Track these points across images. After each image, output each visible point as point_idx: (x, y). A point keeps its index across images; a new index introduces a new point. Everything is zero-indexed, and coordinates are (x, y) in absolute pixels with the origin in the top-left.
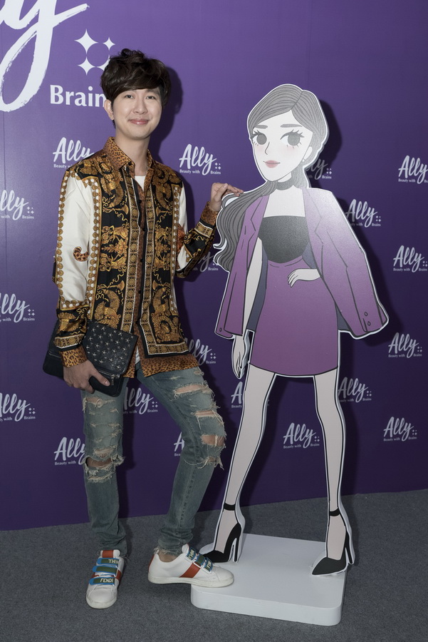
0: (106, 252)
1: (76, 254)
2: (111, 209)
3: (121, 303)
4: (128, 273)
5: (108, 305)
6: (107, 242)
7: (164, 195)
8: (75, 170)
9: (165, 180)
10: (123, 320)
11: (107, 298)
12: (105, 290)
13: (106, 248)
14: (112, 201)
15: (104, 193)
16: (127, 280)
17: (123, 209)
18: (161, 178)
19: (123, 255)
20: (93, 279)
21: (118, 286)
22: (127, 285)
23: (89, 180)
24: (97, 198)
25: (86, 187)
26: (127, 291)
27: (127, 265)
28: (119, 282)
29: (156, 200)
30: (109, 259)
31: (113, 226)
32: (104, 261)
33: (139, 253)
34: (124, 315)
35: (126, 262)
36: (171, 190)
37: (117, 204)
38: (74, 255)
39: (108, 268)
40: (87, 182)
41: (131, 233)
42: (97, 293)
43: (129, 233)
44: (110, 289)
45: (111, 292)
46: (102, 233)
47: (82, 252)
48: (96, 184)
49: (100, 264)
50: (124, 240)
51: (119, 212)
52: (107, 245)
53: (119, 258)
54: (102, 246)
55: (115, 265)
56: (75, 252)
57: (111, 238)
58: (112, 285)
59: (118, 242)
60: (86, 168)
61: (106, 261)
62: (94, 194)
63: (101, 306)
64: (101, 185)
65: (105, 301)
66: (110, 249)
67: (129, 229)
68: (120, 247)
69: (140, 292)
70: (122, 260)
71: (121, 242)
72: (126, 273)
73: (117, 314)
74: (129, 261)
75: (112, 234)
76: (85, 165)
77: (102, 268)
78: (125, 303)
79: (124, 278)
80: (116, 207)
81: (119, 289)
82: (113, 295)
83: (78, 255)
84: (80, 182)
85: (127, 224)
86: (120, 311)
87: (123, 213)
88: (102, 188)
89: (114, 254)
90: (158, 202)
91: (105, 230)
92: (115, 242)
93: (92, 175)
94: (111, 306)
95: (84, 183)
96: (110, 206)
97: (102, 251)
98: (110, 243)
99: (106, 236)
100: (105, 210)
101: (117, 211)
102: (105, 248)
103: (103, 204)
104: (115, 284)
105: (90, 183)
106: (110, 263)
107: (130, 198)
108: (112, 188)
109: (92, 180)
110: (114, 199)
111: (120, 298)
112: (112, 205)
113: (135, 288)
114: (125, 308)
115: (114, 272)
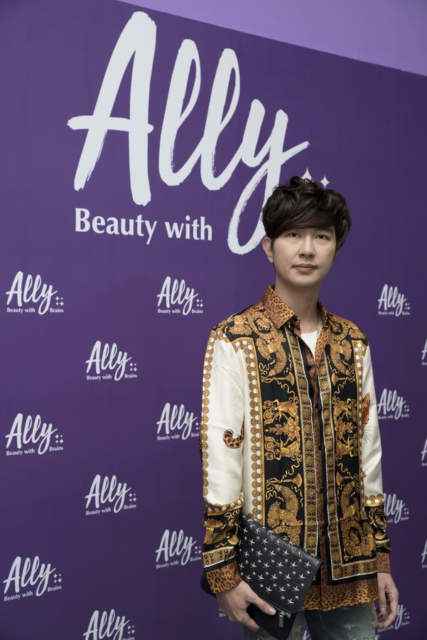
0: (272, 434)
1: (227, 439)
2: (271, 377)
3: (300, 505)
4: (304, 464)
5: (283, 506)
6: (271, 421)
7: (342, 356)
8: (223, 330)
9: (343, 336)
10: (306, 528)
11: (282, 496)
12: (277, 486)
13: (272, 429)
14: (272, 367)
15: (260, 359)
16: (305, 473)
17: (287, 378)
18: (337, 333)
19: (295, 439)
20: (259, 471)
21: (294, 481)
22: (305, 480)
23: (241, 342)
24: (252, 365)
25: (236, 351)
26: (306, 489)
27: (301, 453)
28: (294, 476)
29: (332, 364)
30: (278, 444)
31: (277, 401)
32: (270, 447)
33: (315, 437)
34: (306, 522)
35: (301, 449)
36: (352, 348)
37: (279, 371)
38: (225, 441)
39: (278, 456)
40: (238, 344)
41: (302, 410)
42: (266, 490)
43: (299, 409)
44: (283, 484)
45: (286, 489)
46: (264, 411)
47: (234, 437)
48: (250, 347)
49: (265, 451)
50: (294, 419)
51: (283, 382)
52: (272, 425)
53: (290, 443)
54: (266, 427)
55: (286, 451)
56: (226, 436)
57: (277, 416)
58: (285, 479)
59: (286, 421)
60: (238, 326)
61: (273, 446)
62: (248, 360)
63: (274, 508)
64: (256, 347)
65: (280, 501)
66: (278, 429)
67: (298, 405)
68: (290, 428)
69: (323, 491)
70: (295, 447)
71: (290, 420)
72: (301, 463)
73: (298, 518)
74: (304, 448)
75: (277, 411)
76: (236, 323)
77: (269, 456)
78: (306, 505)
79: (300, 470)
80: (277, 376)
81: (295, 485)
82: (287, 492)
83: (229, 441)
84: (230, 344)
85: (295, 398)
86: (300, 516)
87: (289, 383)
88: (258, 352)
89: (283, 437)
90: (334, 367)
91: (267, 405)
92: (283, 421)
93: (244, 336)
94: (288, 507)
95: (234, 346)
96: (271, 375)
97: (266, 434)
98: (276, 422)
99: (269, 414)
100: (264, 379)
101: (280, 381)
102: (272, 431)
103: (260, 372)
104: (289, 477)
105: (242, 346)
106: (279, 448)
107: (295, 364)
108: (271, 351)
109: (245, 343)
110: (274, 364)
111: (299, 497)
112: (272, 373)
113: (315, 485)
114: (306, 512)
115: (285, 463)
